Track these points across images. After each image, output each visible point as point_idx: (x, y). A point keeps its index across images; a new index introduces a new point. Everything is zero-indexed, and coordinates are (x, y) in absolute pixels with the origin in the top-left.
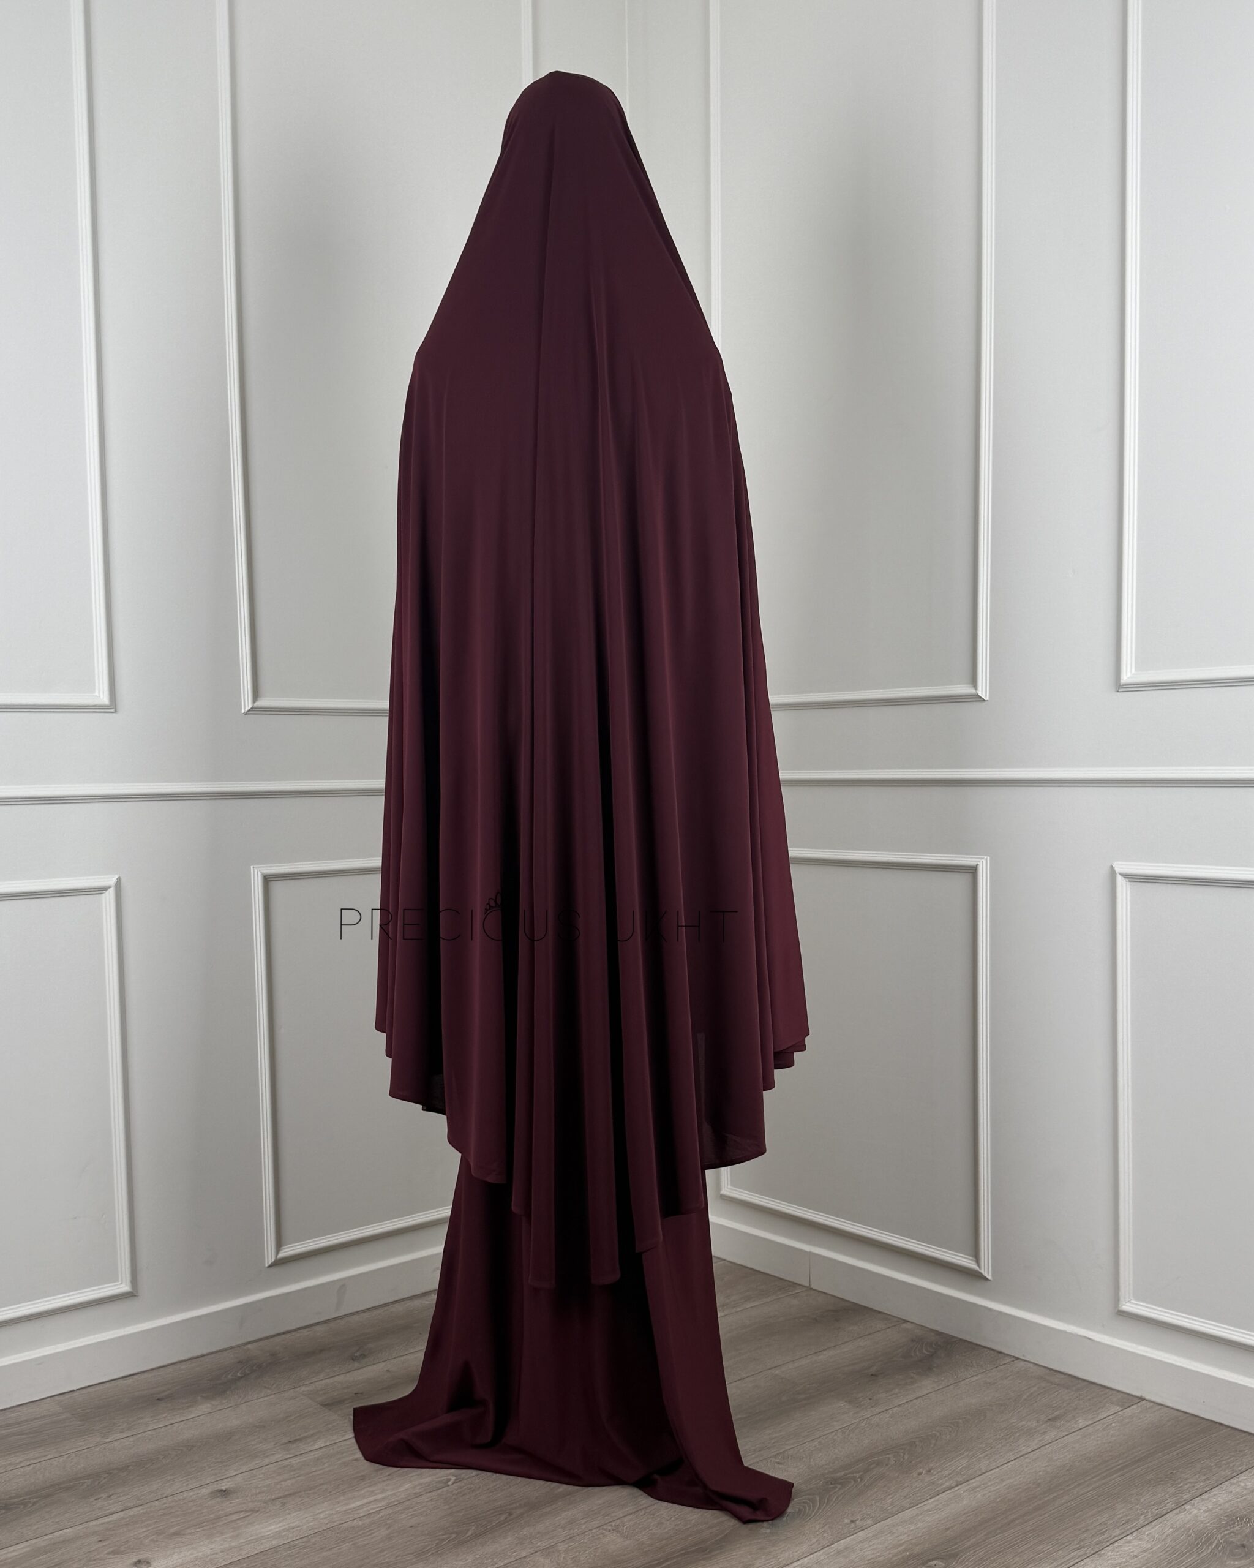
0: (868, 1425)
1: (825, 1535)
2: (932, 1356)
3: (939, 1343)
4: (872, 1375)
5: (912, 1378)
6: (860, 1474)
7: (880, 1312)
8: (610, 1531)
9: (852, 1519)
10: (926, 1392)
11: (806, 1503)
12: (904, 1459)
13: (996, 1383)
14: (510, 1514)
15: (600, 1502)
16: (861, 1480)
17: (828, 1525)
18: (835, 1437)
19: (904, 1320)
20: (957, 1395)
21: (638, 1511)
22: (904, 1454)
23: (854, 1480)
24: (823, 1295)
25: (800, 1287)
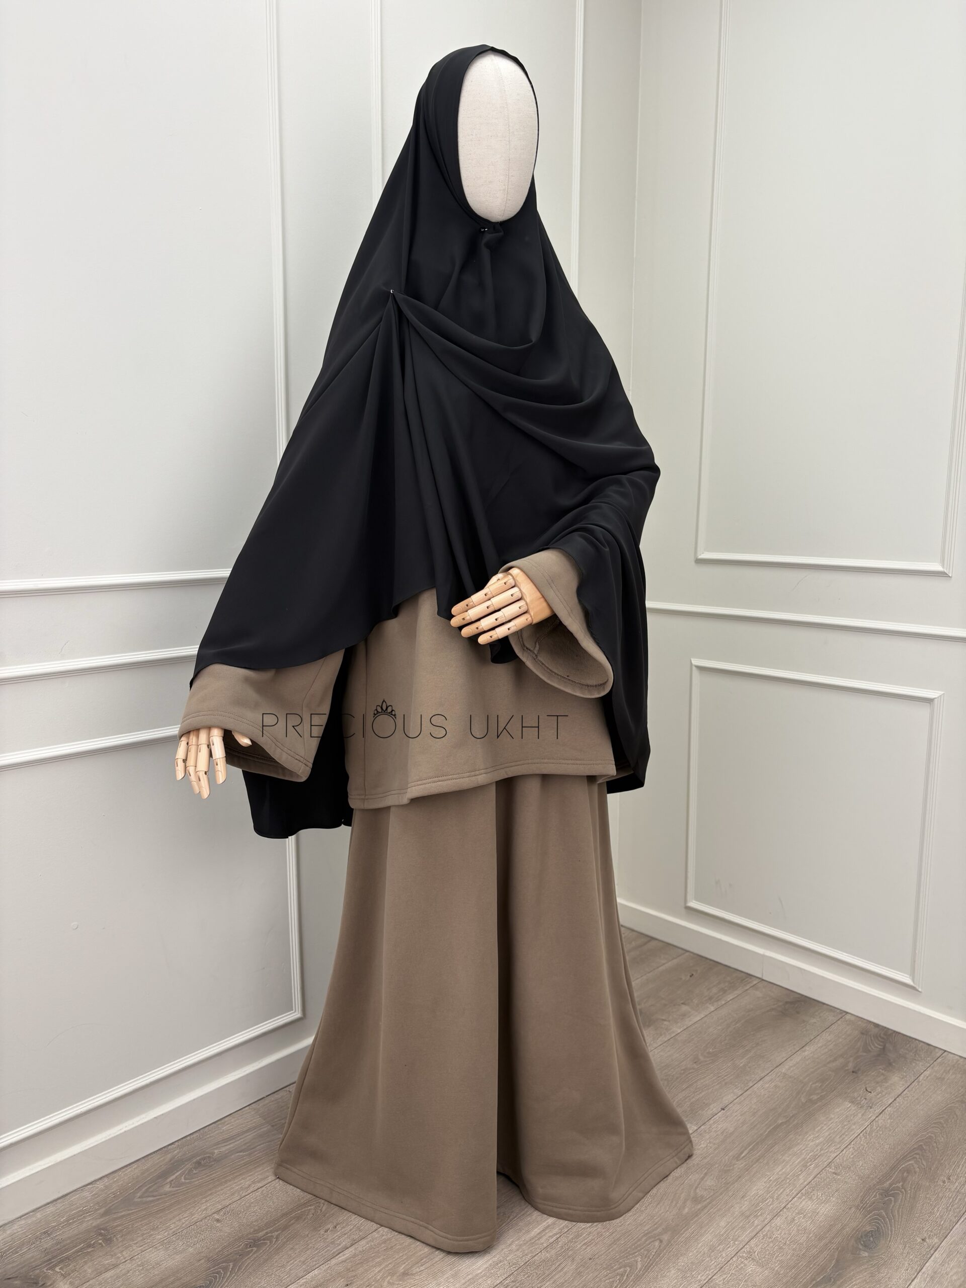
0: (878, 1128)
1: (911, 1257)
2: (884, 1048)
3: (882, 1035)
4: (853, 1072)
5: (883, 1074)
6: (901, 1184)
7: (824, 1004)
8: (747, 1259)
9: (923, 1238)
10: (901, 1090)
11: (879, 1220)
12: (923, 1165)
13: (944, 1078)
14: (661, 1241)
15: (723, 1224)
16: (905, 1191)
17: (908, 1246)
18: (862, 1142)
19: (845, 1012)
20: (924, 1092)
21: (757, 1233)
22: (921, 1160)
23: (900, 1191)
24: (775, 986)
25: (755, 978)
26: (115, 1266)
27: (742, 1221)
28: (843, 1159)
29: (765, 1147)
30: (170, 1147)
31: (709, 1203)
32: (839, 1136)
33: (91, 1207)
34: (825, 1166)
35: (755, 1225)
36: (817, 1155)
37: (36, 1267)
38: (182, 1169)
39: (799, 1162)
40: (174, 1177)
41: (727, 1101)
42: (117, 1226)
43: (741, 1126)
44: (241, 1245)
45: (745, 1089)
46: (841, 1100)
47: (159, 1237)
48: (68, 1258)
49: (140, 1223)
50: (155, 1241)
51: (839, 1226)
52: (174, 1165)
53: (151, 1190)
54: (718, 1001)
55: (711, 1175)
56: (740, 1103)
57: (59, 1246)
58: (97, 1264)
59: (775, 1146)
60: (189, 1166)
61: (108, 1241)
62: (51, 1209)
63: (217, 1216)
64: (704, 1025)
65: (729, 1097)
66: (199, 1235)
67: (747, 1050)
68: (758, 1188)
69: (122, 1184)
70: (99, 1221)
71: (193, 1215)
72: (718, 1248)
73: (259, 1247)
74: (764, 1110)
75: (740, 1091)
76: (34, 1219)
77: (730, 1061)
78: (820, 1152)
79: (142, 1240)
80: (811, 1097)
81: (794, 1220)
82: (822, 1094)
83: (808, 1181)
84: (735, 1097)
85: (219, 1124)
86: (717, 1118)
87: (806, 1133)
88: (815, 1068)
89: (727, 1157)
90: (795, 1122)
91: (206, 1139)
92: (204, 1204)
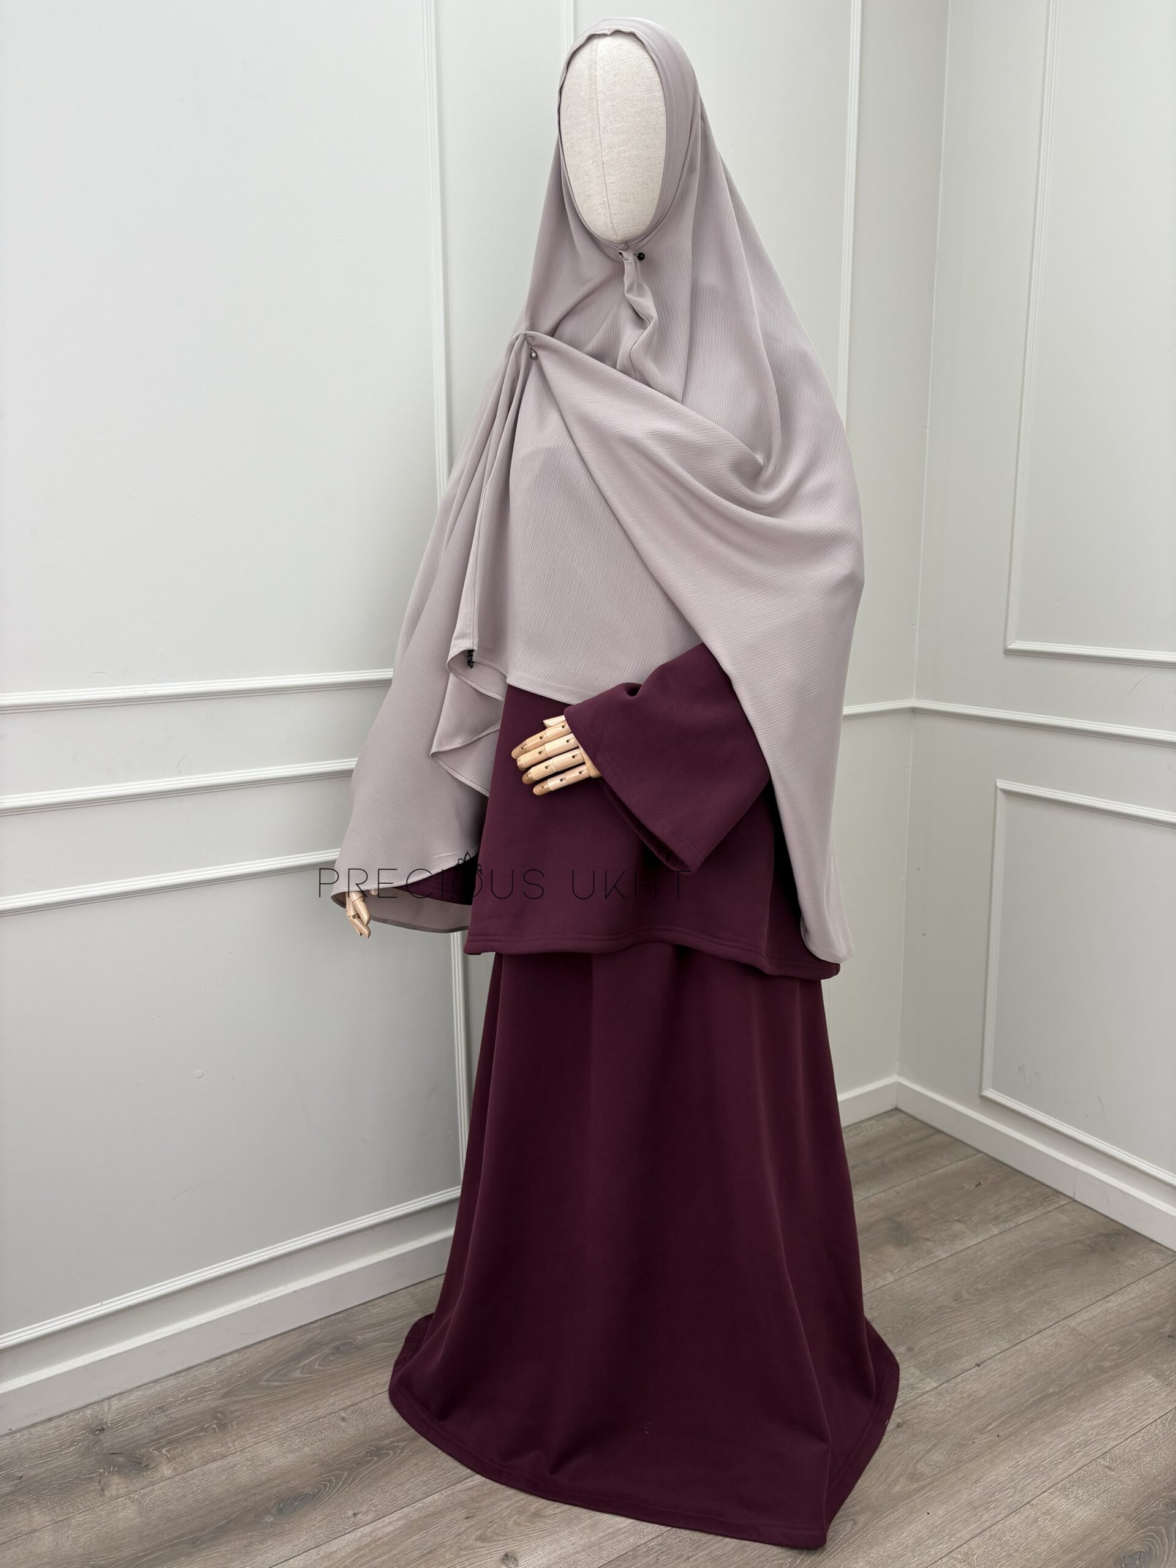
8: (961, 1562)
11: (1154, 1538)
24: (1090, 1210)
25: (1064, 1197)
26: (224, 1457)
27: (967, 1512)
28: (1124, 1451)
29: (1023, 1421)
30: (311, 1325)
31: (929, 1484)
32: (1126, 1419)
33: (214, 1384)
34: (1097, 1456)
35: (982, 1520)
36: (1090, 1440)
37: (143, 1445)
38: (320, 1352)
39: (1064, 1447)
40: (307, 1361)
41: (986, 1356)
42: (236, 1411)
43: (997, 1389)
44: (361, 1452)
45: (1015, 1343)
46: (1142, 1372)
47: (277, 1429)
48: (177, 1440)
49: (260, 1411)
50: (272, 1433)
51: (1096, 1539)
52: (311, 1348)
53: (281, 1373)
54: (1006, 1222)
55: (941, 1448)
56: (1002, 1360)
57: (170, 1426)
58: (205, 1452)
59: (1037, 1420)
60: (327, 1350)
61: (223, 1426)
62: (172, 1382)
63: (343, 1414)
64: (980, 1253)
65: (991, 1350)
66: (319, 1433)
67: (1029, 1292)
68: (1001, 1471)
69: (251, 1363)
70: (218, 1403)
71: (318, 1409)
72: (928, 1542)
73: (380, 1456)
74: (1033, 1373)
75: (1007, 1343)
76: (153, 1391)
77: (1003, 1304)
78: (1097, 1435)
79: (257, 1431)
80: (1102, 1364)
81: (1036, 1520)
82: (1118, 1361)
83: (1069, 1473)
84: (998, 1352)
85: (368, 1306)
86: (967, 1376)
87: (1083, 1409)
88: (1118, 1326)
89: (967, 1428)
90: (1072, 1393)
91: (351, 1321)
92: (333, 1398)
